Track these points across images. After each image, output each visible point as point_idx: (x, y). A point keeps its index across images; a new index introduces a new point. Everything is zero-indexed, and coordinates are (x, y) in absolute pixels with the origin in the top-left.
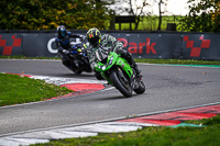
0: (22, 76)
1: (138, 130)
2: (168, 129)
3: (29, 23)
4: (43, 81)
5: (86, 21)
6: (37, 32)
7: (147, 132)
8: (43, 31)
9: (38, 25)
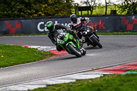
0: (23, 46)
1: (101, 77)
2: (120, 75)
3: (25, 13)
4: (37, 49)
5: (60, 10)
6: (31, 19)
7: (107, 78)
8: (34, 18)
9: (31, 14)
